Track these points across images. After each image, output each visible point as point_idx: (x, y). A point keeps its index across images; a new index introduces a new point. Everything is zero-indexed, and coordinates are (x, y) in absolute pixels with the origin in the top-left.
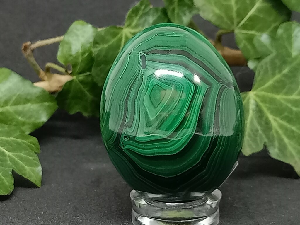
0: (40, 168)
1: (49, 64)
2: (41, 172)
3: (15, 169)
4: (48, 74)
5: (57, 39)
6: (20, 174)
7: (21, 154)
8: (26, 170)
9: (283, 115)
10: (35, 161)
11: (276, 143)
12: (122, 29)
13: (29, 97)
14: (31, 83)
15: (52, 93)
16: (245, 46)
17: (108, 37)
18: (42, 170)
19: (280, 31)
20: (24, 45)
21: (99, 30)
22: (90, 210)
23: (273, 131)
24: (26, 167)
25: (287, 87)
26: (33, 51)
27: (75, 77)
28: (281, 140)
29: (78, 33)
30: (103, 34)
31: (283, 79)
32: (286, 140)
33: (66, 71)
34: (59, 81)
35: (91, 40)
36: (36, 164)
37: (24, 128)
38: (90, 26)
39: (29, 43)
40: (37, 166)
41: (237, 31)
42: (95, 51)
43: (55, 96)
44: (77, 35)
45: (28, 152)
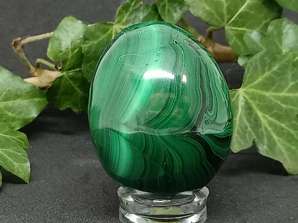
0: (28, 164)
1: (39, 60)
2: (30, 169)
3: (3, 165)
4: (38, 70)
5: (47, 35)
6: (9, 170)
7: (10, 150)
8: (14, 166)
9: (273, 112)
10: (23, 157)
11: (265, 140)
12: (112, 25)
13: (18, 93)
14: (21, 79)
15: (43, 89)
16: (235, 43)
17: (98, 33)
18: (31, 165)
19: (270, 28)
20: (14, 41)
21: (89, 26)
22: (78, 207)
23: (263, 128)
24: (15, 163)
25: (277, 84)
26: (23, 47)
27: (65, 73)
28: (270, 137)
29: (68, 29)
30: (93, 30)
31: (273, 76)
32: (275, 137)
33: (56, 67)
34: (49, 77)
35: (81, 36)
36: (24, 160)
37: (13, 124)
38: (80, 22)
39: (19, 39)
40: (25, 162)
41: (227, 28)
42: (85, 47)
43: (45, 91)
44: (67, 32)
45: (17, 148)
